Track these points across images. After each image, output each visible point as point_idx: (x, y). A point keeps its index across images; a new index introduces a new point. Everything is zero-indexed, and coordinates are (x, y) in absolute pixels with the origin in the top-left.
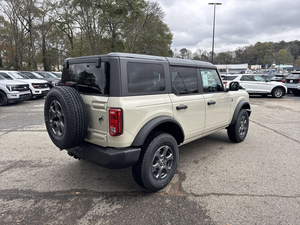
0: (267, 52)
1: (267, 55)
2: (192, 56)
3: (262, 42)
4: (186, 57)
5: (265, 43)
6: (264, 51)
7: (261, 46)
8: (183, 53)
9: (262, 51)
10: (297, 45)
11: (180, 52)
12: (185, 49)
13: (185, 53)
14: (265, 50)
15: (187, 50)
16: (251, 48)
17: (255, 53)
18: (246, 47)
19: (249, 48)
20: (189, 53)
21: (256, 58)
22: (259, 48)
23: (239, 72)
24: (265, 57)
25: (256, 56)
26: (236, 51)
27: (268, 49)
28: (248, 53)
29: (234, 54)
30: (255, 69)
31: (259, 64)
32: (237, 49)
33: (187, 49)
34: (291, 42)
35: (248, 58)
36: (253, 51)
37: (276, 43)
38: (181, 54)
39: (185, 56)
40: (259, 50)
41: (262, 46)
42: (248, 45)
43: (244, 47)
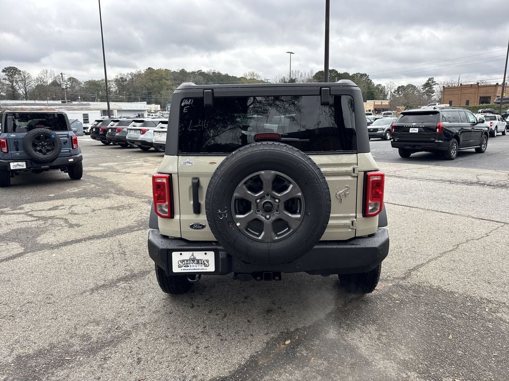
0: (165, 84)
1: (166, 89)
2: (33, 83)
3: (155, 68)
4: (20, 84)
5: (160, 70)
6: (159, 83)
7: (154, 74)
8: (11, 75)
9: (156, 82)
10: (202, 78)
11: (5, 74)
12: (15, 69)
13: (16, 76)
14: (161, 82)
15: (20, 71)
16: (139, 75)
17: (147, 85)
18: (131, 74)
19: (135, 75)
20: (24, 77)
21: (150, 93)
22: (151, 78)
23: (135, 116)
24: (163, 92)
25: (148, 89)
26: (116, 79)
27: (166, 80)
28: (137, 84)
29: (114, 84)
30: (152, 111)
31: (157, 103)
32: (117, 76)
33: (19, 68)
34: (193, 73)
35: (138, 92)
36: (143, 82)
37: (175, 72)
38: (7, 77)
39: (17, 82)
40: (152, 81)
41: (156, 74)
42: (134, 71)
43: (128, 74)
